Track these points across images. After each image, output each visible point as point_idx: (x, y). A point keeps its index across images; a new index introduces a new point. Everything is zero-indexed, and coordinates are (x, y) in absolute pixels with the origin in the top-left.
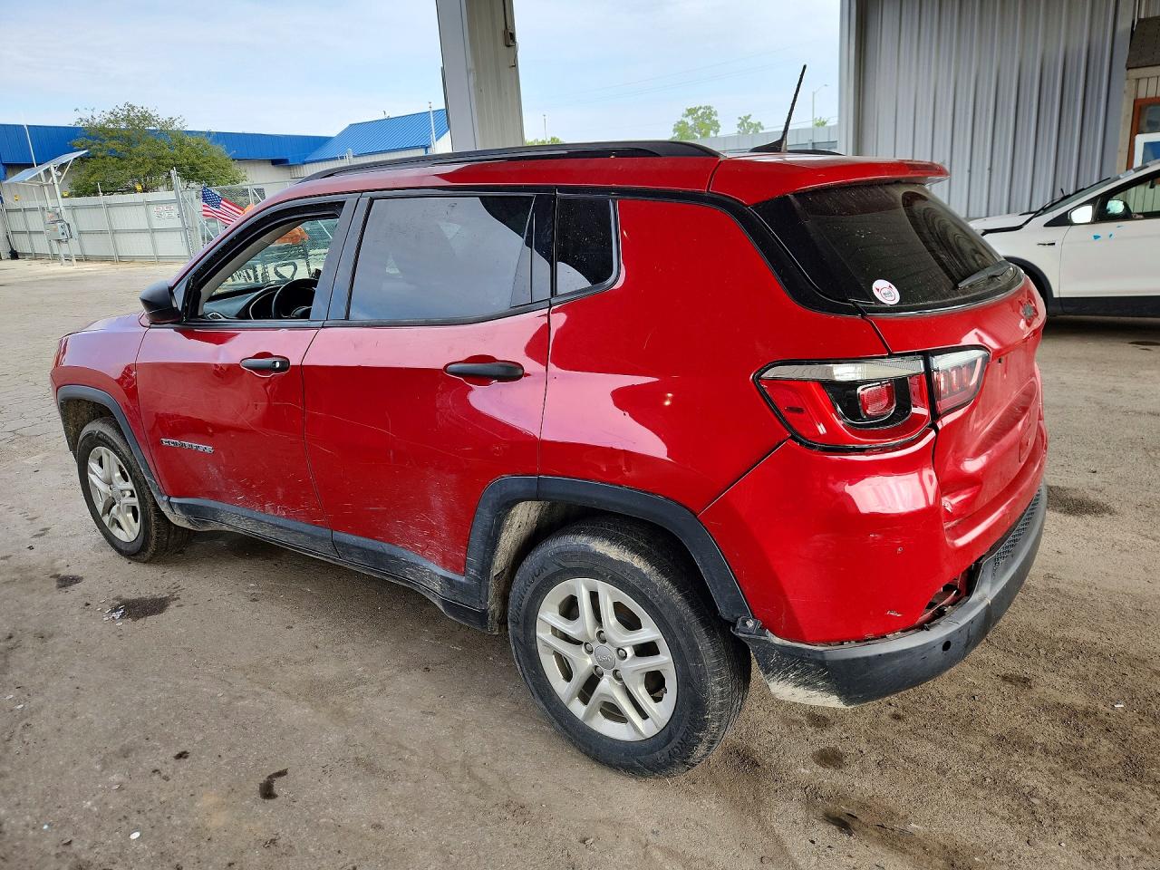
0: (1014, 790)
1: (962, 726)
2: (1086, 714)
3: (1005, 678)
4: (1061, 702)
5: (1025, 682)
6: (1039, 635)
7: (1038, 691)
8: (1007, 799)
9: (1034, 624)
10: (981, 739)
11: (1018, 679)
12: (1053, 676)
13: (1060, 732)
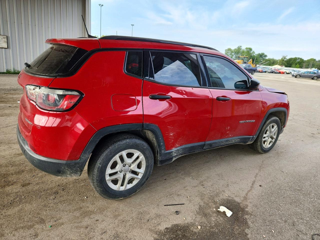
0: (16, 166)
1: (32, 170)
2: (4, 186)
3: (29, 184)
4: (12, 186)
5: (23, 186)
6: (26, 202)
7: (19, 185)
8: (16, 164)
9: (30, 205)
10: (27, 169)
11: (26, 186)
12: (17, 191)
13: (10, 179)
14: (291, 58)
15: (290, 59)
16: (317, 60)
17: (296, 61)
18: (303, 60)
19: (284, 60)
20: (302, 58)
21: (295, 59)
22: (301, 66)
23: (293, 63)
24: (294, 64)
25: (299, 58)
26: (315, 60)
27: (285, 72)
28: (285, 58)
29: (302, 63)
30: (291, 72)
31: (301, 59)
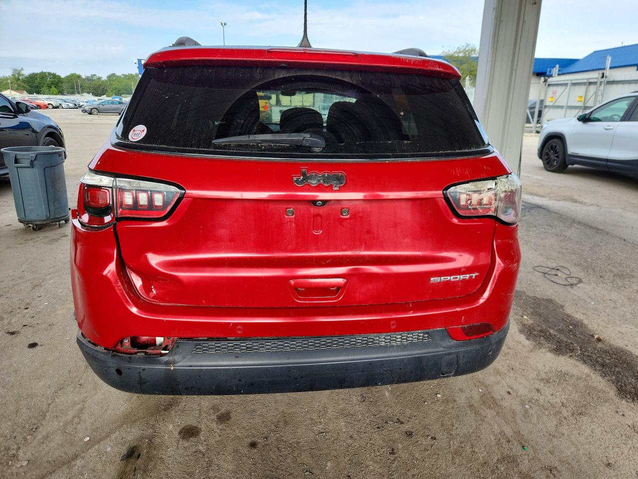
14: (33, 74)
15: (33, 77)
16: (84, 77)
17: (46, 81)
18: (59, 77)
19: (19, 79)
20: (57, 74)
21: (43, 76)
22: (60, 89)
23: (42, 85)
24: (45, 86)
25: (49, 74)
26: (79, 77)
27: (49, 104)
28: (19, 74)
29: (60, 84)
30: (60, 104)
31: (54, 75)
